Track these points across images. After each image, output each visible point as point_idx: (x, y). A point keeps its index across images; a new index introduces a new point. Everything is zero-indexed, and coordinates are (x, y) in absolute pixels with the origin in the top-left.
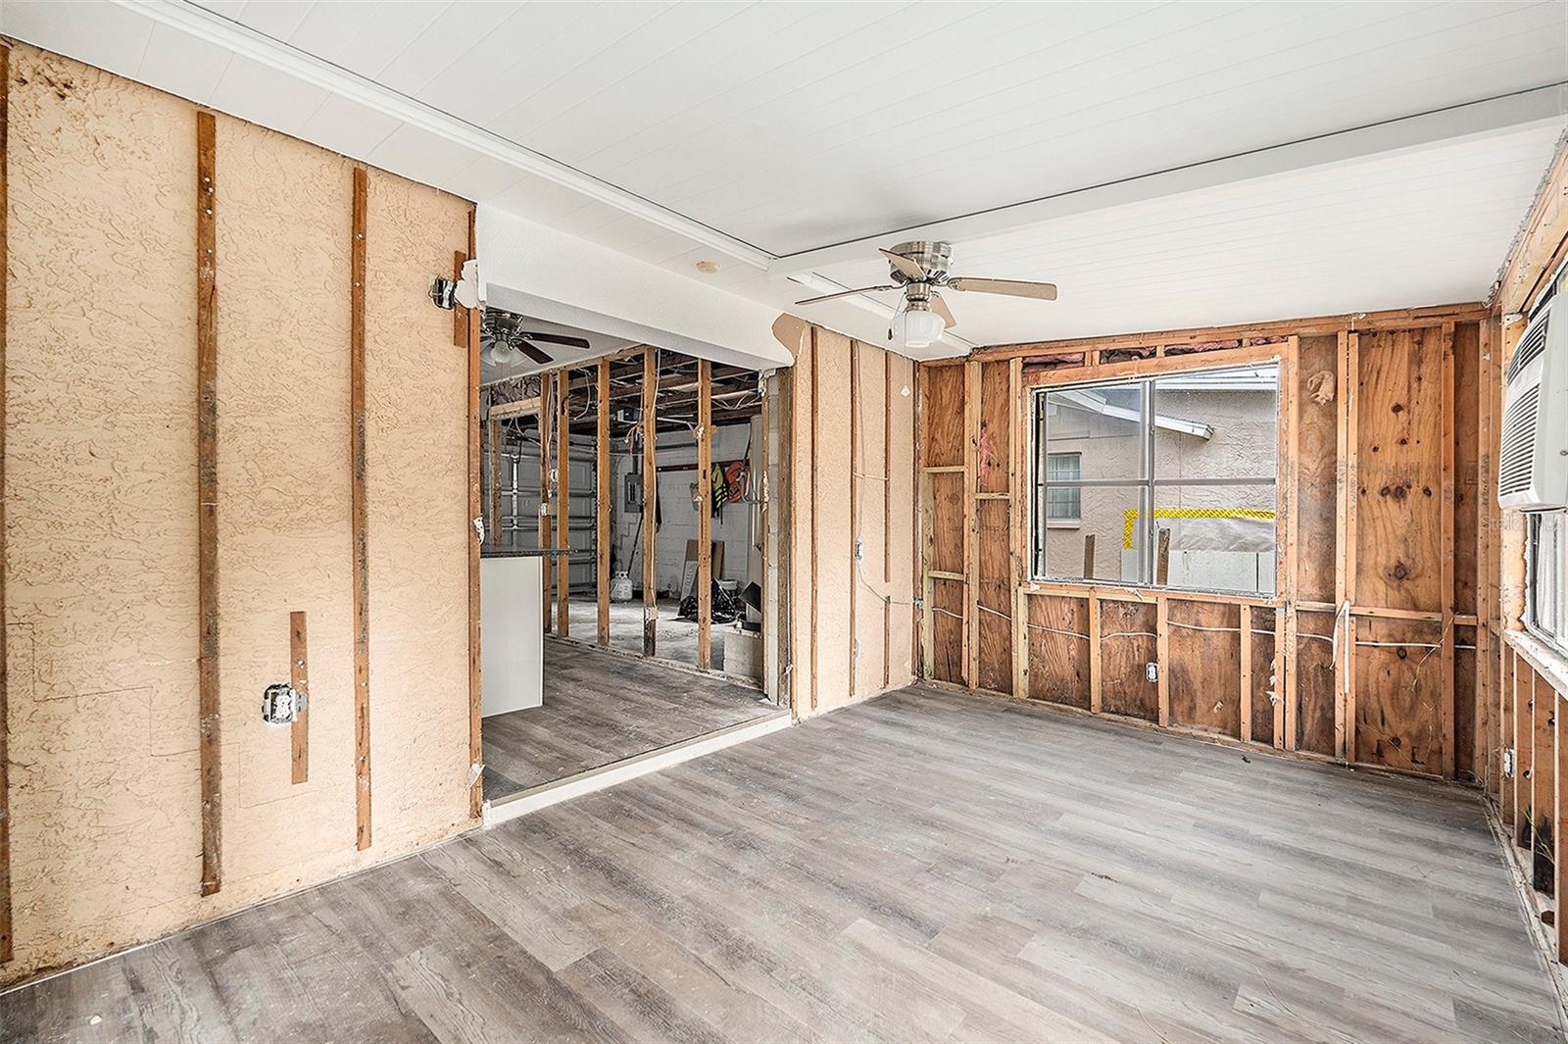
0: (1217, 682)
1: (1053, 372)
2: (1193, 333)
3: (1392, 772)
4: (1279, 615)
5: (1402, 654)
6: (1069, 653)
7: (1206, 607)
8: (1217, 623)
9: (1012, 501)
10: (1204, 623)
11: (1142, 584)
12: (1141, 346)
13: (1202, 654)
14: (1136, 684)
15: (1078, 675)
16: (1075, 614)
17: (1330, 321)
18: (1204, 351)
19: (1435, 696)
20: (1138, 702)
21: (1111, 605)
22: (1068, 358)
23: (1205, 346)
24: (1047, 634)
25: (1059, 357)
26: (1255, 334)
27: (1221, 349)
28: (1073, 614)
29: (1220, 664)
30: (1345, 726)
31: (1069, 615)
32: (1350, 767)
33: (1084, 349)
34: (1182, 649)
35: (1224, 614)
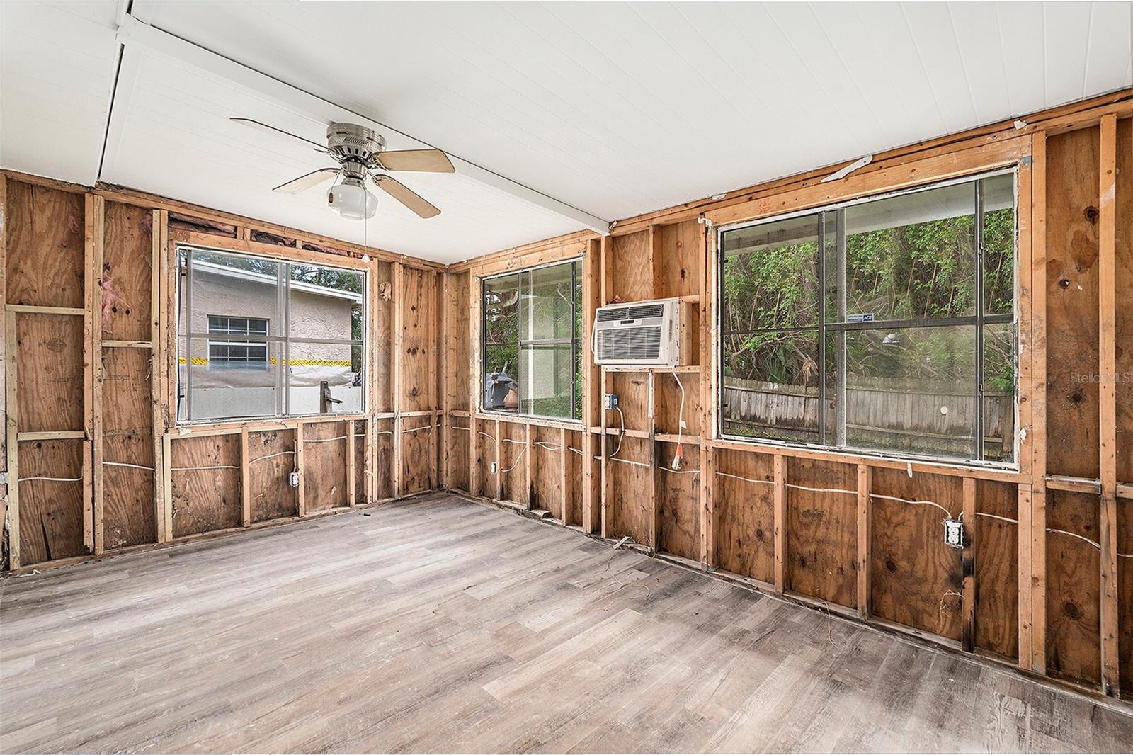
0: (331, 474)
1: (205, 235)
2: (322, 238)
3: (416, 495)
4: (370, 423)
5: (415, 434)
6: (215, 484)
7: (324, 425)
8: (330, 436)
9: (156, 350)
10: (323, 437)
11: (280, 416)
12: (284, 236)
13: (322, 458)
14: (276, 493)
15: (224, 501)
16: (221, 450)
17: (390, 254)
18: (327, 252)
19: (427, 452)
20: (277, 507)
21: (254, 436)
22: (220, 227)
23: (329, 249)
24: (192, 473)
25: (211, 224)
26: (357, 251)
27: (338, 254)
28: (218, 450)
29: (332, 462)
30: (398, 478)
31: (215, 451)
32: (401, 500)
33: (236, 223)
34: (309, 458)
35: (335, 428)
